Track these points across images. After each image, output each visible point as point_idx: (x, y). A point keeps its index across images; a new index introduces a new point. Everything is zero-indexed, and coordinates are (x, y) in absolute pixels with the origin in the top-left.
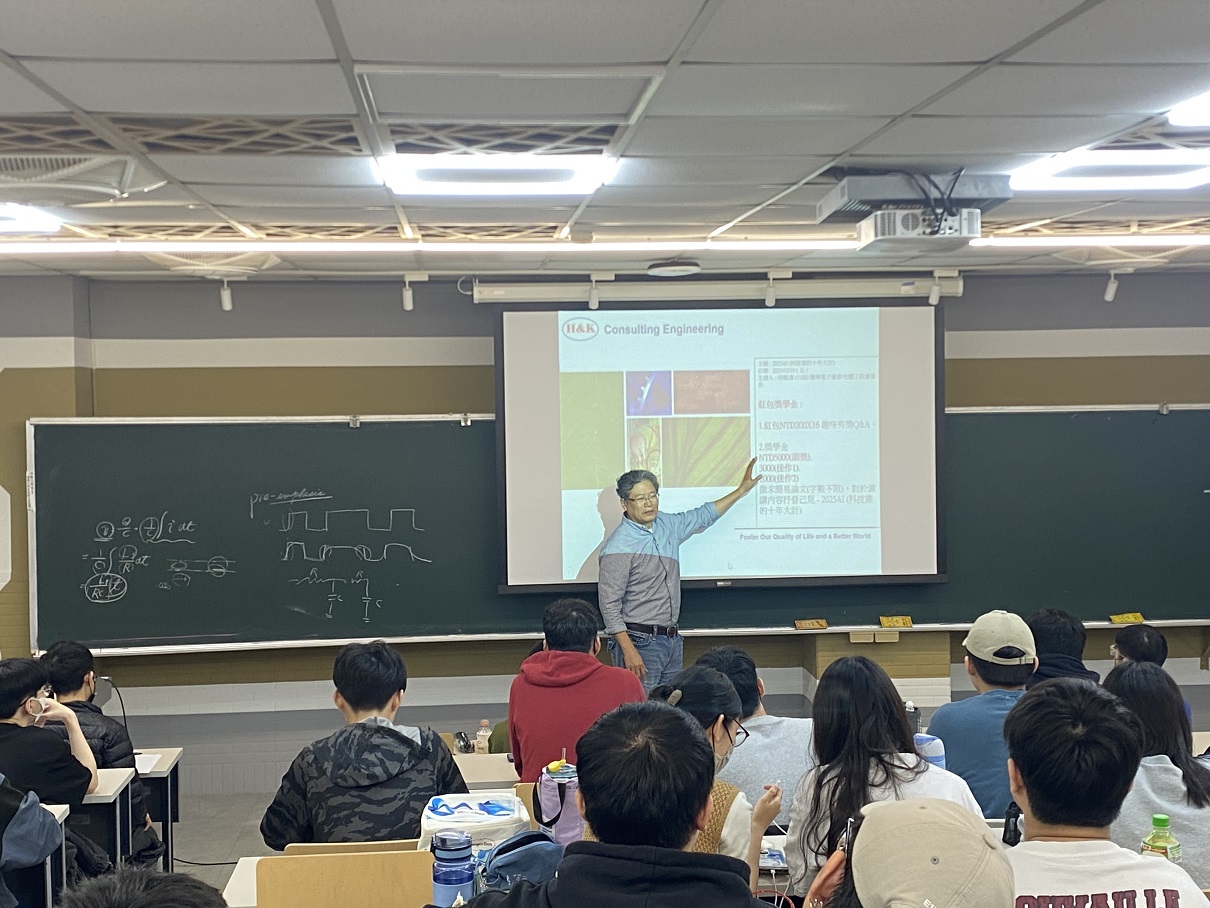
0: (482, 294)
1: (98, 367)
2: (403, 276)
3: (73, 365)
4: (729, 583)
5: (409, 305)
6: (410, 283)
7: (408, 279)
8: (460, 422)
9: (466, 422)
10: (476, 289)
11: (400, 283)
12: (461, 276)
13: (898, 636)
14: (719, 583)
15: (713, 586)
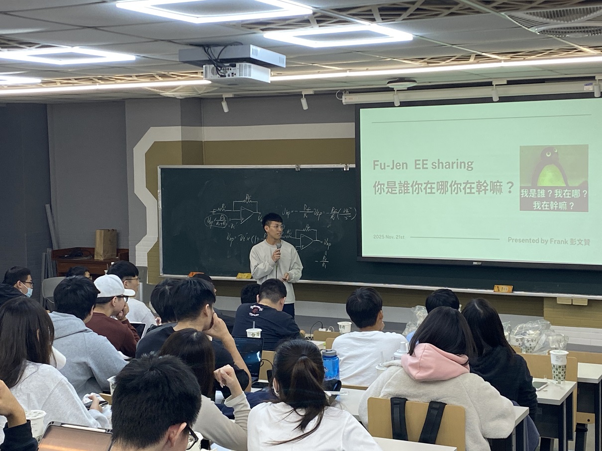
0: (347, 99)
1: (205, 140)
2: (301, 92)
3: (181, 140)
4: (480, 263)
5: (305, 107)
6: (305, 95)
7: (303, 94)
8: (343, 168)
9: (346, 168)
10: (343, 97)
11: (300, 95)
12: (337, 90)
13: (587, 301)
14: (474, 263)
15: (470, 264)
